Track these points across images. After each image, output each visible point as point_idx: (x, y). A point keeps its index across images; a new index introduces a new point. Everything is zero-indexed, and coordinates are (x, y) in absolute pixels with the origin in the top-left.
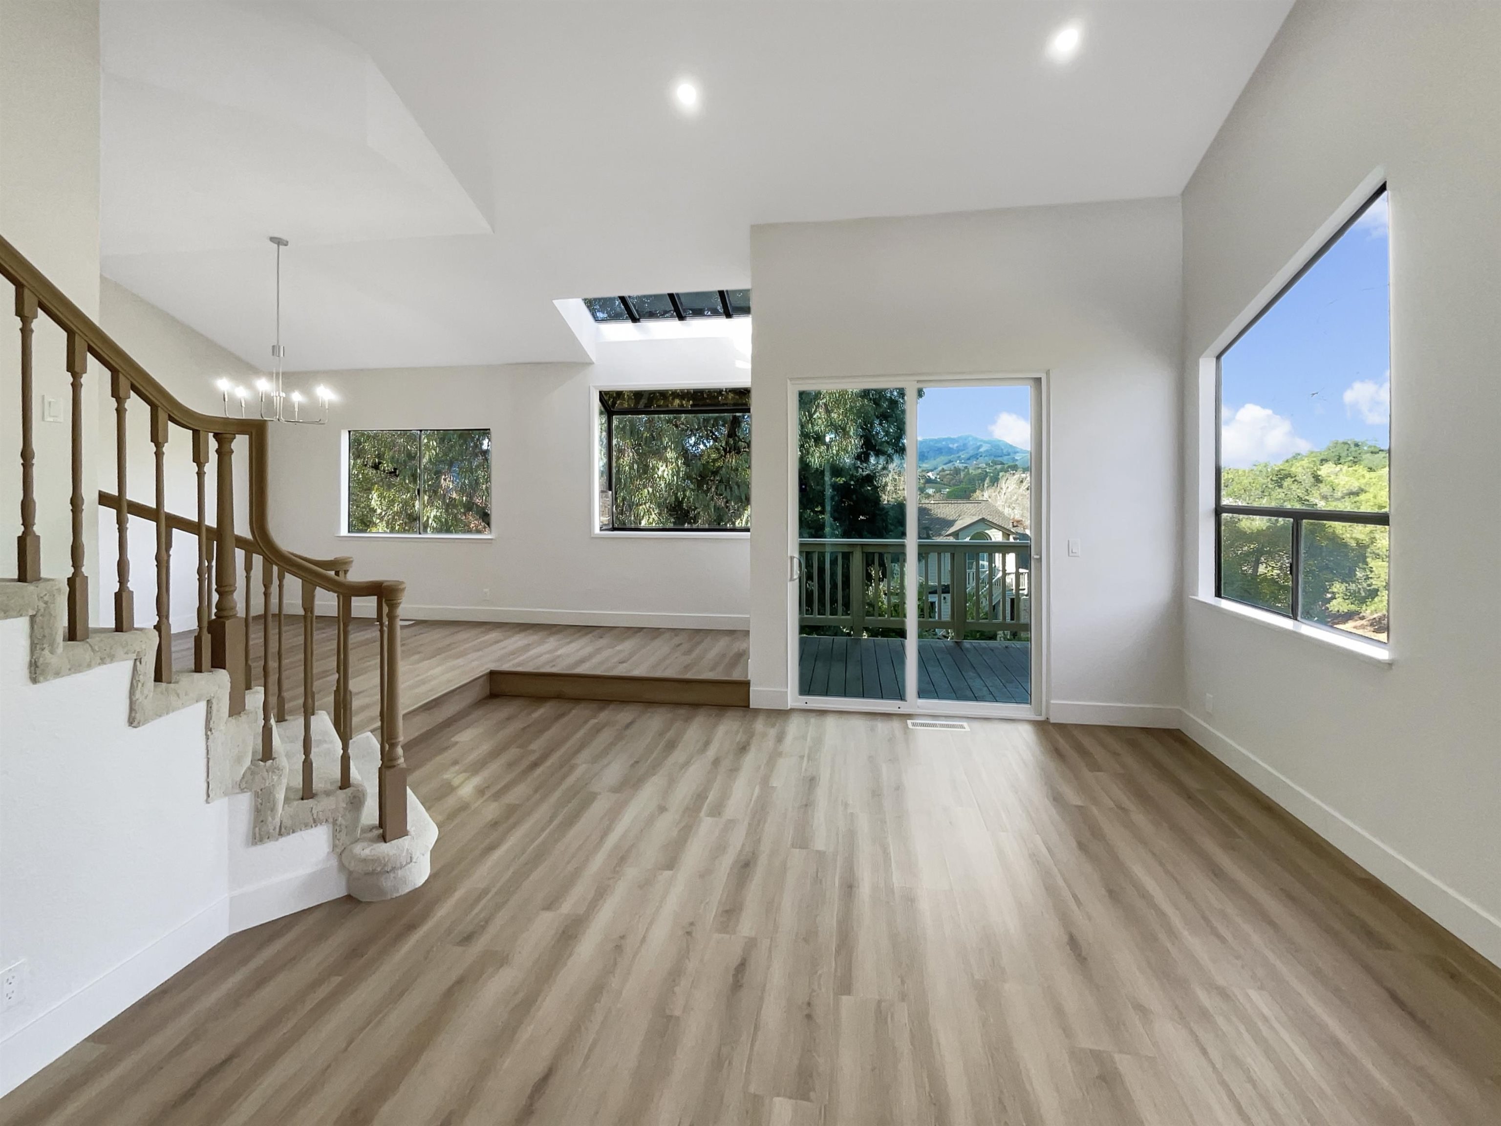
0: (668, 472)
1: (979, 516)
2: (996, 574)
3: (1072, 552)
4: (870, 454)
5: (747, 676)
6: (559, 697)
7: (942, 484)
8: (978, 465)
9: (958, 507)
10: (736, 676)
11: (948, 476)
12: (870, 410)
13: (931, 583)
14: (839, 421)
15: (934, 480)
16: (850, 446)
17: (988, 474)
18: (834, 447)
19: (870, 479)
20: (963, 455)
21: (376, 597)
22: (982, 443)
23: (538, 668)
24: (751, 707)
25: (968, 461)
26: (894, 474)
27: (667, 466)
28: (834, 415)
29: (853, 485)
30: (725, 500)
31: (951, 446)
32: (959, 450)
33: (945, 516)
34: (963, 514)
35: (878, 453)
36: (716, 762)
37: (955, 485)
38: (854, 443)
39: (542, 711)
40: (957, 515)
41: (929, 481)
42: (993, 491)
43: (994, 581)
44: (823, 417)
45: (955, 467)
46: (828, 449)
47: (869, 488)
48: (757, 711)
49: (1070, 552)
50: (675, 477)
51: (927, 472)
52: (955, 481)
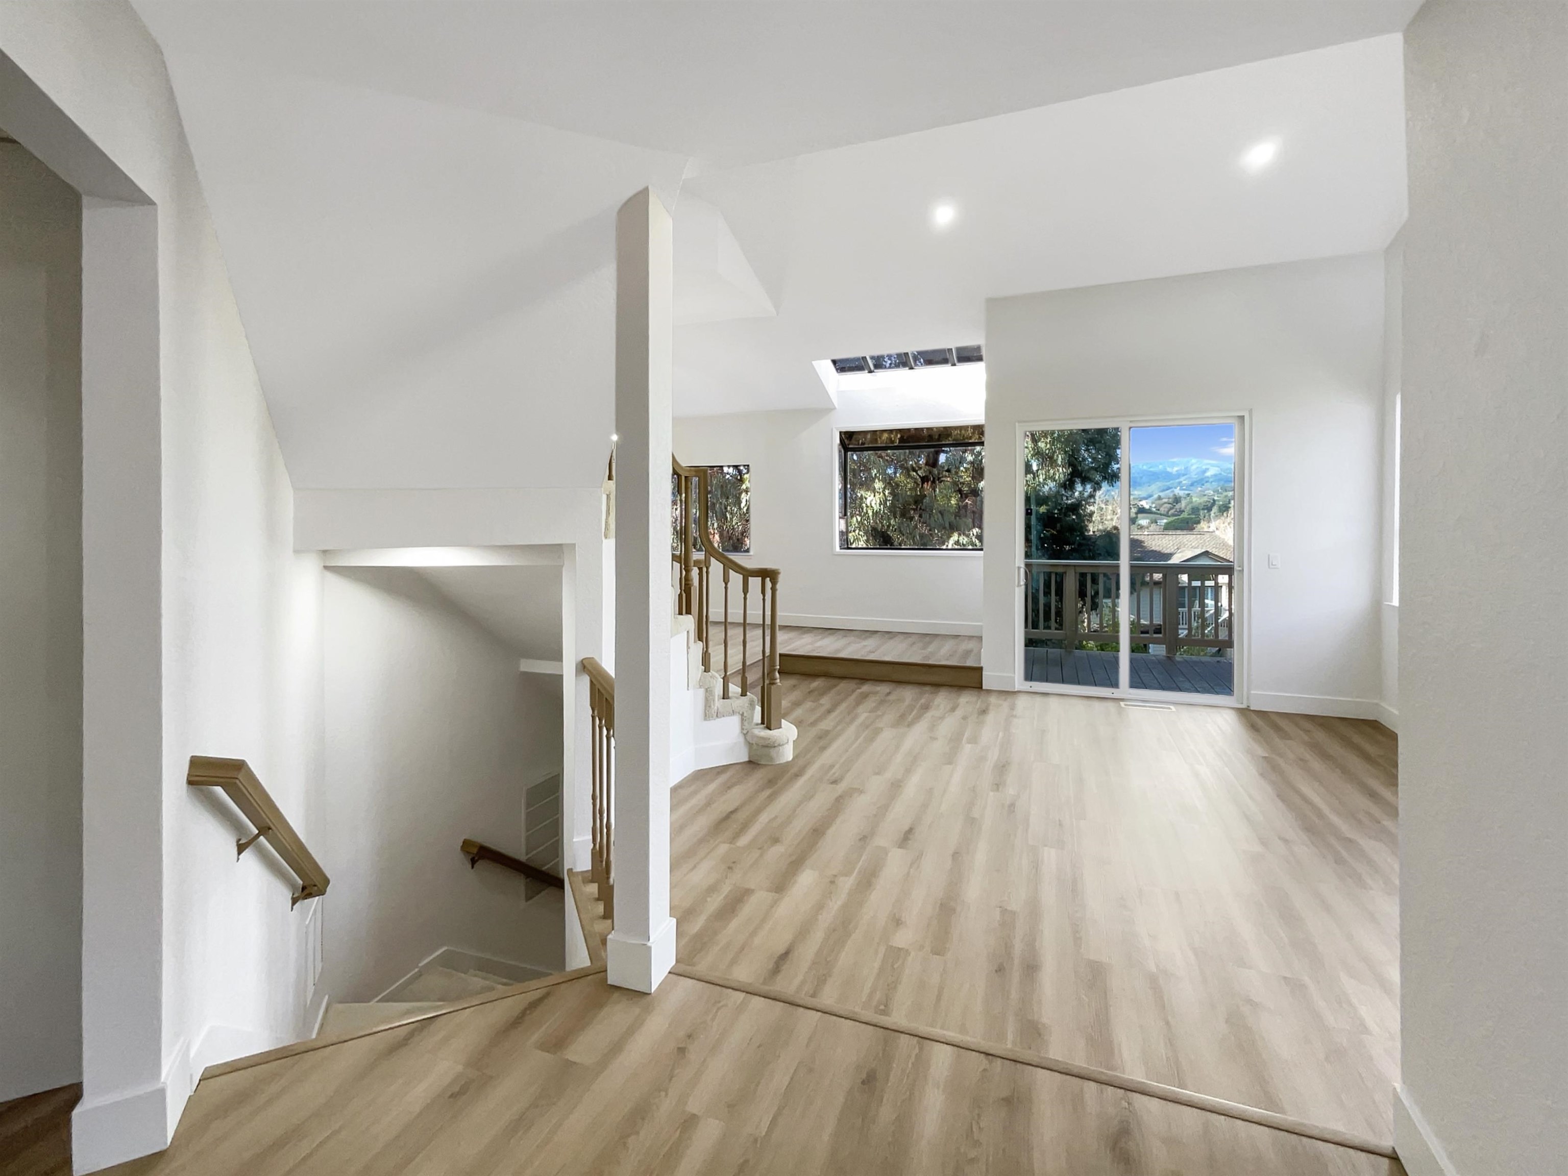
0: (876, 501)
1: (1202, 548)
2: (1222, 615)
3: (1272, 565)
4: (1075, 481)
5: (980, 663)
6: (826, 675)
7: (1157, 514)
8: (1204, 491)
9: (1176, 539)
10: (970, 663)
11: (1167, 505)
12: (1078, 438)
13: (1142, 622)
14: (1046, 450)
15: (1149, 510)
16: (1058, 474)
17: (1217, 503)
18: (1041, 476)
19: (1075, 508)
20: (1184, 480)
21: (760, 578)
22: (1207, 467)
23: (809, 652)
24: (984, 688)
25: (1192, 488)
26: (1100, 503)
27: (874, 496)
28: (1041, 445)
29: (1056, 513)
30: (928, 528)
31: (1169, 470)
32: (1179, 475)
33: (1161, 549)
34: (1182, 546)
35: (1085, 480)
36: (965, 718)
37: (1173, 515)
38: (1061, 473)
39: (817, 683)
40: (1176, 548)
41: (1142, 510)
42: (1222, 522)
43: (1220, 621)
44: (1030, 446)
45: (1175, 495)
46: (1034, 478)
47: (1074, 517)
48: (989, 691)
49: (1270, 564)
50: (882, 506)
51: (1140, 501)
52: (1174, 510)
